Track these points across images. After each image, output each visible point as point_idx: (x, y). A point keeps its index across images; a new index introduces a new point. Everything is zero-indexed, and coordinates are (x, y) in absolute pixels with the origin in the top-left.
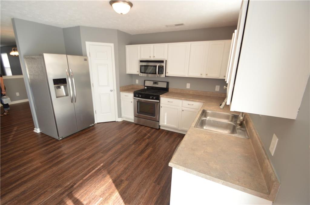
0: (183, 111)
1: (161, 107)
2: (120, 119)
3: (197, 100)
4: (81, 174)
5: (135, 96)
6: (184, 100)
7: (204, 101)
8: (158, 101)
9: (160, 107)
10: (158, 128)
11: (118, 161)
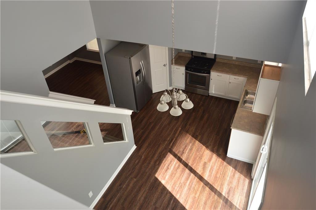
0: (230, 83)
1: (212, 79)
2: (171, 87)
3: (242, 76)
4: (172, 134)
5: (186, 69)
6: (232, 75)
7: (247, 77)
8: (209, 75)
9: (210, 79)
10: (208, 95)
11: (189, 124)
